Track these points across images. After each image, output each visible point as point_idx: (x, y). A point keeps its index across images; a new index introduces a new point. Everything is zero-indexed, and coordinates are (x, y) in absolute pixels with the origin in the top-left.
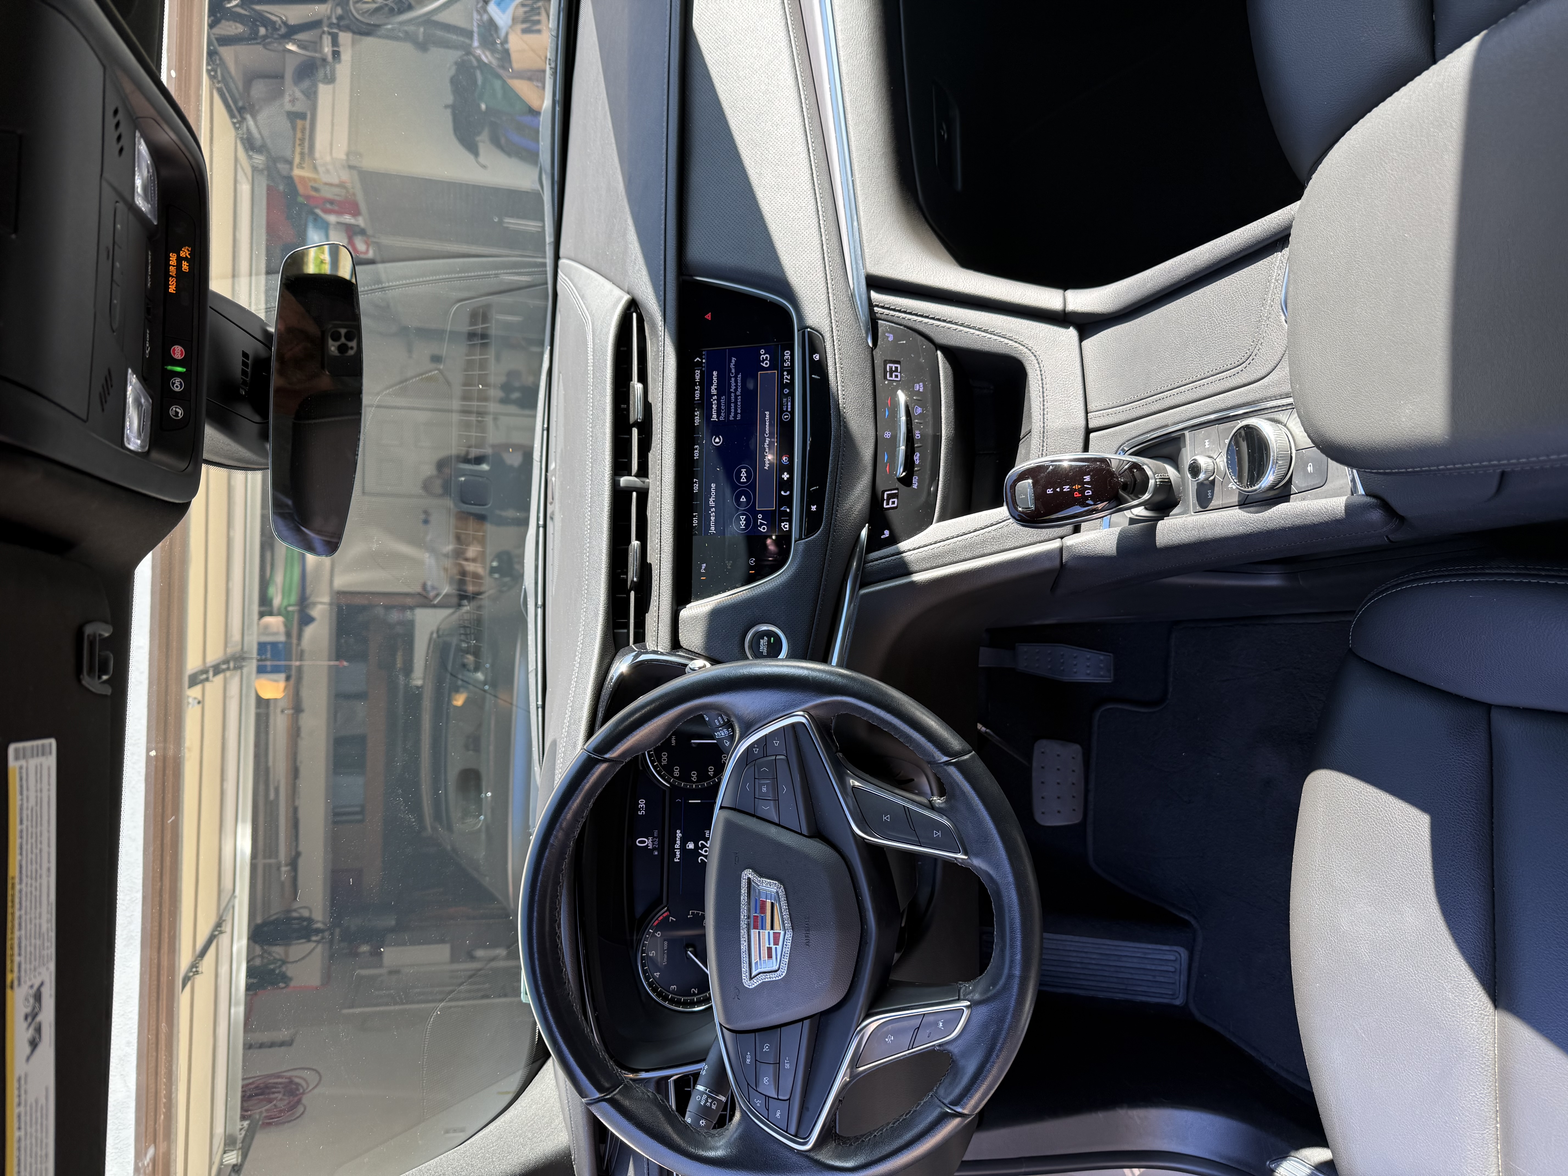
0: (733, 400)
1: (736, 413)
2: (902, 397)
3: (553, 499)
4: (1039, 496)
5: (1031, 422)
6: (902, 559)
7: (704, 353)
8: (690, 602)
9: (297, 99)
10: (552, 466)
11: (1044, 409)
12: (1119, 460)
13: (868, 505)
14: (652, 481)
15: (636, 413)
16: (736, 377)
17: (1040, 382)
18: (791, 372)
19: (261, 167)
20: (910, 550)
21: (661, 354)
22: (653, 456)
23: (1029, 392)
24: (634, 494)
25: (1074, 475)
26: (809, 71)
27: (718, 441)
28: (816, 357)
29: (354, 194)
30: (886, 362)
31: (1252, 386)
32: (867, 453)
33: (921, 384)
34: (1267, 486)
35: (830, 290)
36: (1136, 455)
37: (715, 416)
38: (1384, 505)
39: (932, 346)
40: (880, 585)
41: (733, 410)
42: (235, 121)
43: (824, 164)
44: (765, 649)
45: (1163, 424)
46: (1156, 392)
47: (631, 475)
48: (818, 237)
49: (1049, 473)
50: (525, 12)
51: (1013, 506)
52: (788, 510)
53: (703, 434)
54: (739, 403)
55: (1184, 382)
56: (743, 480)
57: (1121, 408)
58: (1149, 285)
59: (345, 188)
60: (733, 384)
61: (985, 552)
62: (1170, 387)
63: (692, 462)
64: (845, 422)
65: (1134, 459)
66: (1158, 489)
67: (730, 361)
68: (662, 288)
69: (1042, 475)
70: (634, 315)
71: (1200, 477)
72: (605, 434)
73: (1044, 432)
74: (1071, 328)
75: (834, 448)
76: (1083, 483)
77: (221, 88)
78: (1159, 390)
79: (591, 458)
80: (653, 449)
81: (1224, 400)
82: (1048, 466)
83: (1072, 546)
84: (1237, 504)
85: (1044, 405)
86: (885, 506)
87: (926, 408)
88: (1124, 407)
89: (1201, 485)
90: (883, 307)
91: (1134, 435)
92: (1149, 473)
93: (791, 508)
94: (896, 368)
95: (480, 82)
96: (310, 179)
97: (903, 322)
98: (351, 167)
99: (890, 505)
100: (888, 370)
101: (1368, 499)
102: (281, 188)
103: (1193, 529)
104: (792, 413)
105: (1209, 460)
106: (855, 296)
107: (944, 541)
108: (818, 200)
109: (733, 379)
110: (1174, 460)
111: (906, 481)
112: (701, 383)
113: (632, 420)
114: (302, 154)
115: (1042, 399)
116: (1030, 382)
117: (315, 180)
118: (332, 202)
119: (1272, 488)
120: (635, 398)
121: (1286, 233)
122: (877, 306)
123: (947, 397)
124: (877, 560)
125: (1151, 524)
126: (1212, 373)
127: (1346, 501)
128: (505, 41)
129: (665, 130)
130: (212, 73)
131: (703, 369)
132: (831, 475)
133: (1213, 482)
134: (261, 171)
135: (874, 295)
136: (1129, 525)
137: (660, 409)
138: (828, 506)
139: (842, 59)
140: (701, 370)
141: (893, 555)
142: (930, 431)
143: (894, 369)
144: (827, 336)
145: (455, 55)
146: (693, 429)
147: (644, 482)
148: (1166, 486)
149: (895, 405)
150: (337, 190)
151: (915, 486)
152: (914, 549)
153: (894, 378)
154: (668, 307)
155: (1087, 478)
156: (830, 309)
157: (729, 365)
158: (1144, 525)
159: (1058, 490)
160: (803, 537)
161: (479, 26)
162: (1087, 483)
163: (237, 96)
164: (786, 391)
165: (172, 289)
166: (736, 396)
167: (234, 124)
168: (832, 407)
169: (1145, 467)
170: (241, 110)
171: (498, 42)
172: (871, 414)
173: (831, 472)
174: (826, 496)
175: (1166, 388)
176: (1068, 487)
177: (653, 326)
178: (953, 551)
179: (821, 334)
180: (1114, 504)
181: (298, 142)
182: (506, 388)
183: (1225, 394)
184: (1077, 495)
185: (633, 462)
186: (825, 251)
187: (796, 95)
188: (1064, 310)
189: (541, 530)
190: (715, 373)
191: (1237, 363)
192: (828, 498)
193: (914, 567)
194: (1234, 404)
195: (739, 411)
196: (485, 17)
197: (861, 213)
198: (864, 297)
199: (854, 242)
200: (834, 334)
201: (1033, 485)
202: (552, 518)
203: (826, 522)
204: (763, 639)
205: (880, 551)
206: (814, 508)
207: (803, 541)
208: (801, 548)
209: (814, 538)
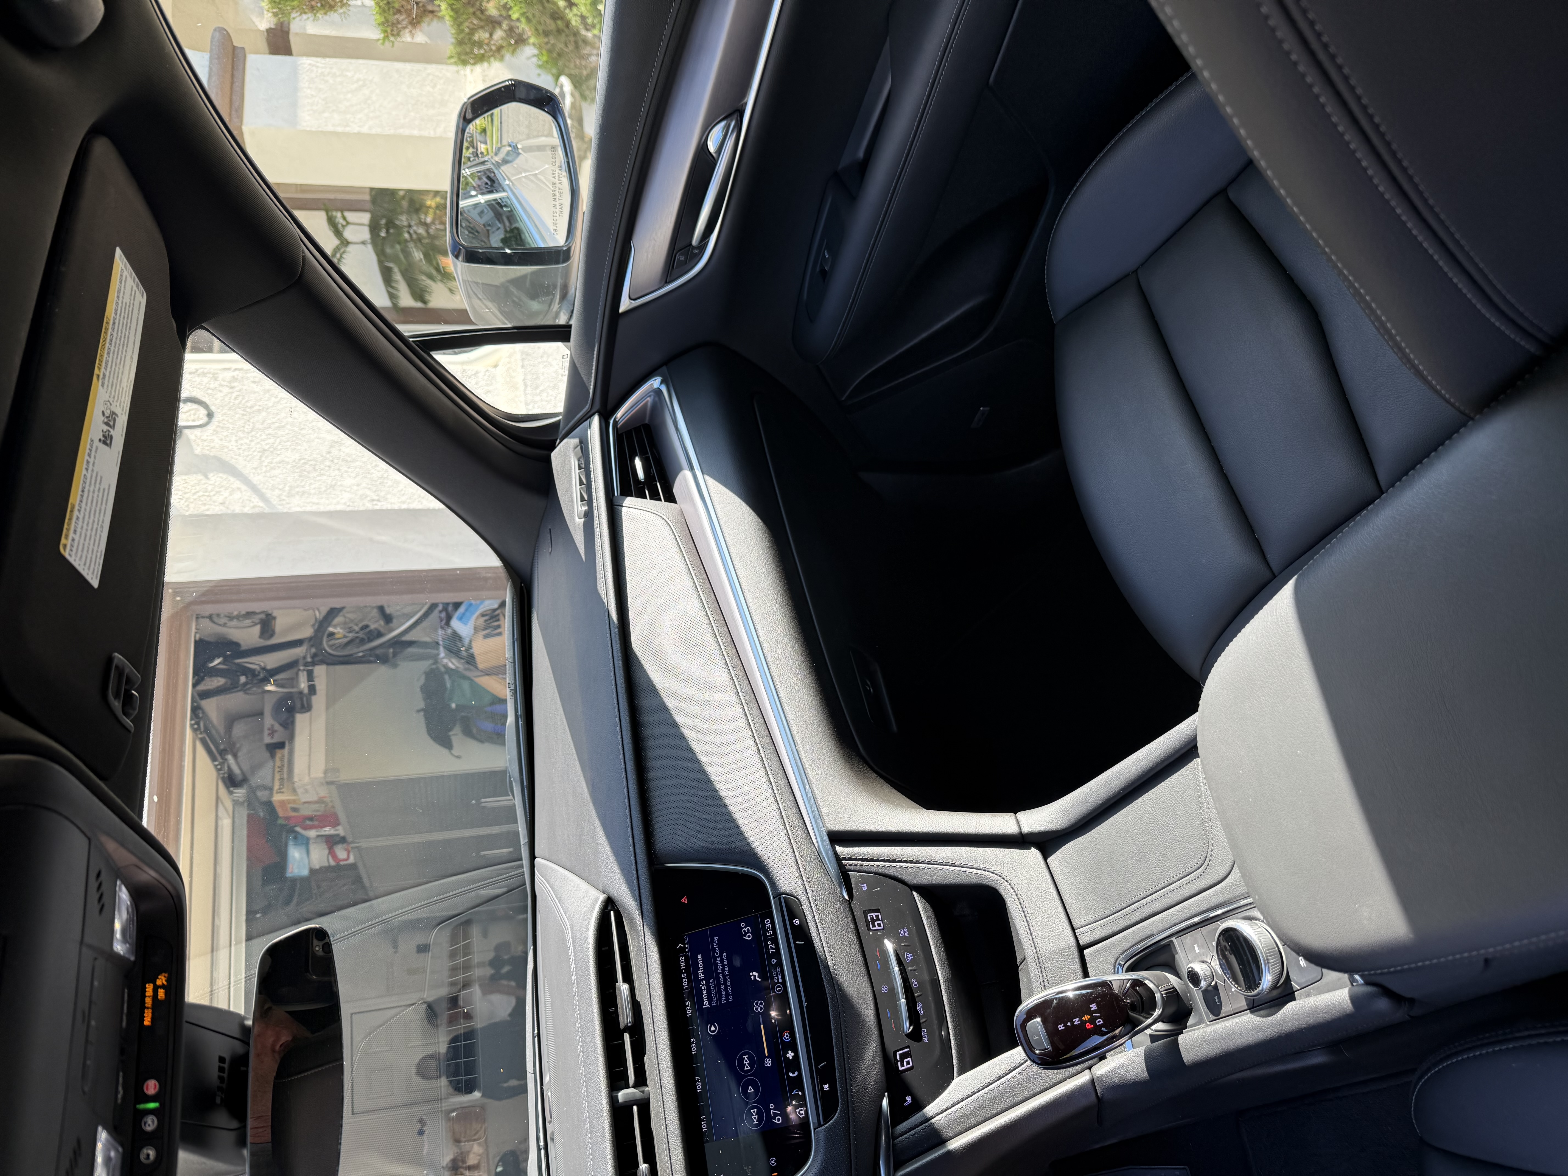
0: (722, 982)
1: (727, 996)
2: (889, 946)
3: (551, 1117)
4: (1052, 1033)
5: (1023, 949)
6: (931, 1125)
7: (685, 937)
9: (276, 731)
10: (546, 1079)
11: (1031, 934)
12: (1120, 979)
13: (883, 1071)
14: (651, 1089)
15: (625, 1017)
16: (721, 956)
17: (1020, 907)
18: (775, 941)
19: (241, 800)
20: (937, 1114)
21: (643, 949)
22: (649, 1060)
23: (1012, 918)
24: (635, 1108)
25: (1080, 1005)
26: (739, 665)
27: (713, 1029)
28: (797, 922)
29: (333, 807)
30: (865, 913)
31: (1218, 886)
32: (868, 1013)
33: (905, 928)
34: (1269, 986)
35: (797, 854)
36: (1132, 971)
37: (706, 1002)
38: (1387, 992)
39: (906, 888)
40: (916, 1162)
41: (723, 993)
42: (216, 763)
43: (768, 740)
45: (1149, 933)
46: (1132, 901)
47: (629, 1088)
48: (775, 805)
49: (1054, 1008)
50: (486, 621)
51: (1029, 1049)
52: (800, 1093)
53: (697, 1026)
54: (729, 984)
55: (1154, 889)
56: (747, 1068)
57: (1104, 920)
58: (1091, 800)
59: (324, 802)
60: (720, 964)
61: (1016, 1100)
62: (1143, 896)
63: (691, 1058)
64: (839, 985)
65: (1134, 975)
66: (1166, 1002)
67: (713, 941)
68: (635, 882)
69: (1048, 1011)
70: (612, 913)
71: (1202, 985)
72: (595, 1047)
73: (1038, 957)
74: (1033, 848)
75: (833, 1015)
76: (1091, 1013)
77: (204, 738)
78: (1134, 900)
79: (585, 1076)
80: (648, 1053)
81: (1197, 903)
82: (1051, 1001)
83: (1102, 1076)
84: (1246, 1008)
85: (1030, 930)
86: (901, 1069)
87: (916, 952)
88: (1107, 919)
89: (1205, 993)
90: (850, 859)
91: (1126, 947)
92: (1151, 986)
93: (803, 1090)
94: (877, 916)
95: (448, 685)
96: (289, 802)
97: (871, 869)
98: (329, 783)
99: (906, 1067)
100: (869, 920)
101: (1369, 989)
102: (262, 814)
103: (1214, 1041)
104: (784, 983)
105: (1204, 966)
106: (822, 853)
107: (971, 1096)
108: (769, 773)
109: (718, 959)
110: (1171, 966)
111: (915, 1036)
112: (687, 970)
113: (622, 1026)
114: (282, 779)
115: (1026, 924)
116: (1010, 908)
117: (294, 801)
118: (311, 819)
119: (1274, 987)
120: (622, 1001)
121: (1192, 745)
122: (845, 859)
123: (934, 936)
124: (905, 1133)
125: (1172, 1040)
126: (1177, 878)
127: (1349, 993)
128: (470, 647)
129: (620, 737)
130: (196, 726)
131: (687, 954)
132: (836, 1047)
133: (1216, 987)
134: (242, 803)
135: (839, 849)
136: (1152, 1043)
137: (649, 1008)
138: (840, 1082)
139: (766, 650)
140: (685, 956)
141: (921, 1123)
142: (926, 977)
143: (875, 918)
144: (803, 899)
145: (425, 665)
146: (687, 1021)
147: (643, 1092)
148: (1173, 996)
149: (885, 953)
150: (316, 806)
151: (926, 1040)
152: (942, 1112)
153: (877, 928)
154: (643, 900)
155: (1094, 1007)
156: (800, 872)
157: (713, 945)
158: (1166, 1043)
159: (1069, 1024)
160: (822, 1123)
161: (444, 639)
162: (1095, 1011)
163: (219, 741)
164: (774, 961)
165: (147, 1022)
166: (724, 977)
167: (216, 766)
168: (822, 971)
169: (1147, 982)
170: (222, 753)
171: (463, 649)
172: (864, 971)
173: (836, 1043)
175: (1140, 897)
176: (1077, 1019)
177: (632, 922)
178: (982, 1107)
179: (797, 898)
180: (1129, 1027)
181: (277, 769)
182: (495, 963)
183: (1196, 897)
184: (1089, 1026)
185: (629, 1072)
186: (784, 818)
187: (732, 687)
188: (1021, 833)
189: (543, 1152)
190: (699, 957)
191: (1196, 866)
192: (838, 1072)
193: (947, 1133)
194: (1208, 907)
195: (730, 992)
196: (449, 631)
197: (811, 777)
198: (830, 853)
199: (810, 803)
200: (810, 896)
201: (1043, 1024)
202: (552, 1139)
203: (843, 1100)
205: (906, 1122)
206: (826, 1087)
207: (823, 1127)
208: (822, 1136)
209: (833, 1123)
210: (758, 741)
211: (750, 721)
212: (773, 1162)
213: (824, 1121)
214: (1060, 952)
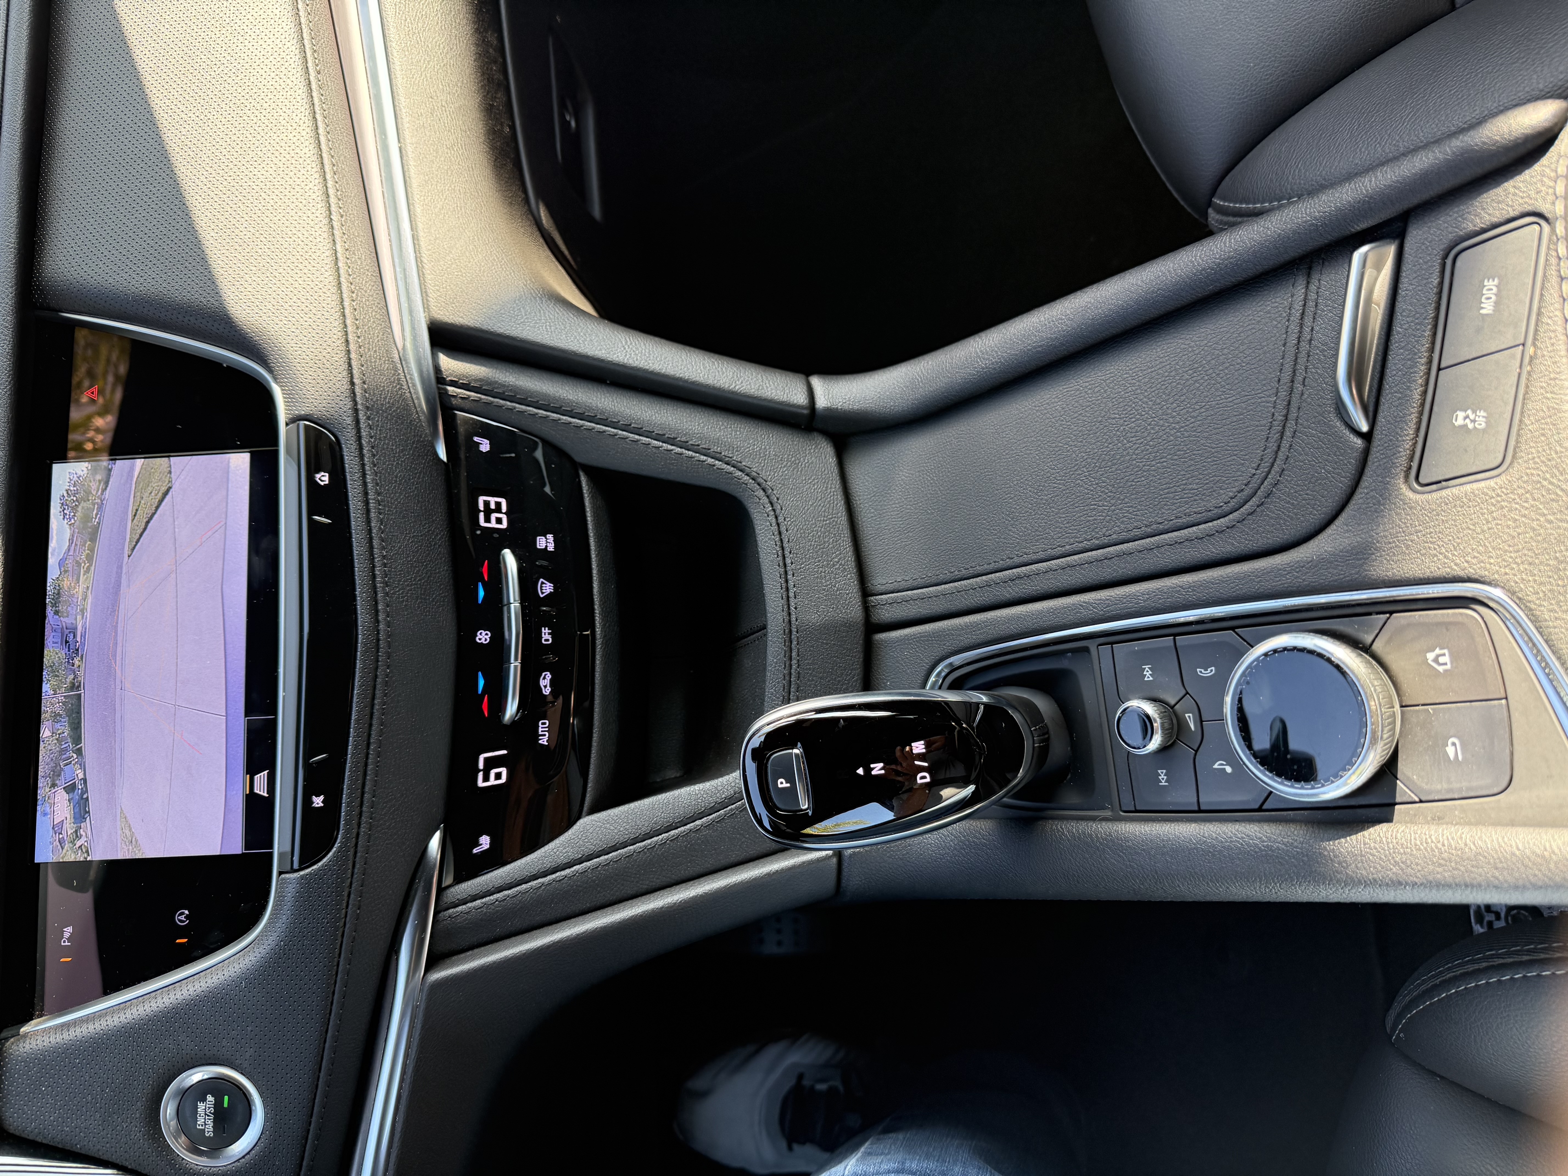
2: (511, 562)
5: (768, 613)
8: (33, 1019)
11: (788, 589)
13: (441, 784)
17: (777, 539)
20: (535, 878)
23: (758, 555)
28: (324, 480)
30: (476, 492)
33: (548, 536)
39: (568, 462)
40: (473, 958)
44: (210, 1123)
74: (822, 441)
85: (787, 581)
86: (481, 784)
87: (562, 584)
90: (465, 385)
94: (498, 505)
97: (504, 414)
99: (492, 782)
100: (481, 507)
106: (407, 359)
107: (608, 853)
108: (328, 176)
111: (525, 731)
115: (783, 570)
116: (760, 538)
122: (454, 384)
123: (602, 561)
124: (463, 902)
132: (356, 729)
135: (447, 361)
138: (349, 796)
141: (499, 890)
143: (493, 506)
144: (347, 436)
151: (545, 742)
152: (545, 874)
153: (493, 524)
156: (353, 385)
160: (296, 865)
168: (358, 582)
172: (447, 598)
173: (357, 721)
174: (347, 773)
179: (335, 435)
186: (342, 271)
188: (811, 409)
192: (351, 776)
198: (426, 364)
200: (362, 434)
203: (348, 831)
204: (204, 1100)
205: (470, 883)
206: (318, 801)
207: (296, 875)
208: (290, 891)
209: (319, 870)
210: (317, 108)
211: (310, 64)
212: (182, 918)
213: (301, 862)
214: (831, 629)
